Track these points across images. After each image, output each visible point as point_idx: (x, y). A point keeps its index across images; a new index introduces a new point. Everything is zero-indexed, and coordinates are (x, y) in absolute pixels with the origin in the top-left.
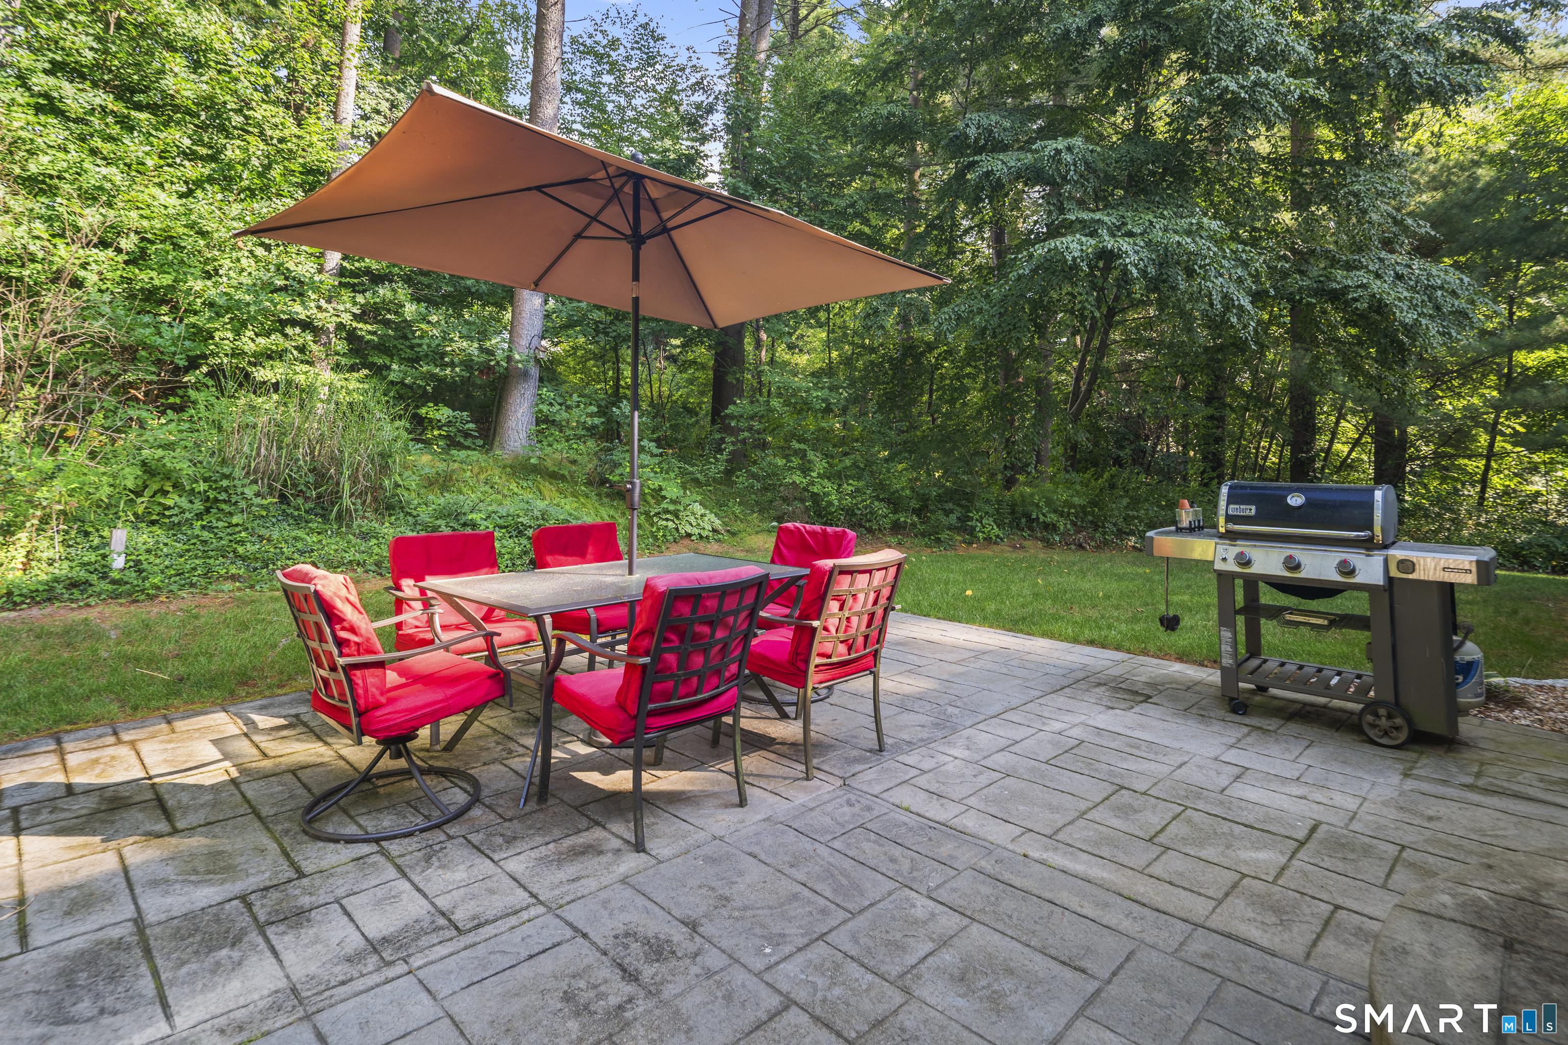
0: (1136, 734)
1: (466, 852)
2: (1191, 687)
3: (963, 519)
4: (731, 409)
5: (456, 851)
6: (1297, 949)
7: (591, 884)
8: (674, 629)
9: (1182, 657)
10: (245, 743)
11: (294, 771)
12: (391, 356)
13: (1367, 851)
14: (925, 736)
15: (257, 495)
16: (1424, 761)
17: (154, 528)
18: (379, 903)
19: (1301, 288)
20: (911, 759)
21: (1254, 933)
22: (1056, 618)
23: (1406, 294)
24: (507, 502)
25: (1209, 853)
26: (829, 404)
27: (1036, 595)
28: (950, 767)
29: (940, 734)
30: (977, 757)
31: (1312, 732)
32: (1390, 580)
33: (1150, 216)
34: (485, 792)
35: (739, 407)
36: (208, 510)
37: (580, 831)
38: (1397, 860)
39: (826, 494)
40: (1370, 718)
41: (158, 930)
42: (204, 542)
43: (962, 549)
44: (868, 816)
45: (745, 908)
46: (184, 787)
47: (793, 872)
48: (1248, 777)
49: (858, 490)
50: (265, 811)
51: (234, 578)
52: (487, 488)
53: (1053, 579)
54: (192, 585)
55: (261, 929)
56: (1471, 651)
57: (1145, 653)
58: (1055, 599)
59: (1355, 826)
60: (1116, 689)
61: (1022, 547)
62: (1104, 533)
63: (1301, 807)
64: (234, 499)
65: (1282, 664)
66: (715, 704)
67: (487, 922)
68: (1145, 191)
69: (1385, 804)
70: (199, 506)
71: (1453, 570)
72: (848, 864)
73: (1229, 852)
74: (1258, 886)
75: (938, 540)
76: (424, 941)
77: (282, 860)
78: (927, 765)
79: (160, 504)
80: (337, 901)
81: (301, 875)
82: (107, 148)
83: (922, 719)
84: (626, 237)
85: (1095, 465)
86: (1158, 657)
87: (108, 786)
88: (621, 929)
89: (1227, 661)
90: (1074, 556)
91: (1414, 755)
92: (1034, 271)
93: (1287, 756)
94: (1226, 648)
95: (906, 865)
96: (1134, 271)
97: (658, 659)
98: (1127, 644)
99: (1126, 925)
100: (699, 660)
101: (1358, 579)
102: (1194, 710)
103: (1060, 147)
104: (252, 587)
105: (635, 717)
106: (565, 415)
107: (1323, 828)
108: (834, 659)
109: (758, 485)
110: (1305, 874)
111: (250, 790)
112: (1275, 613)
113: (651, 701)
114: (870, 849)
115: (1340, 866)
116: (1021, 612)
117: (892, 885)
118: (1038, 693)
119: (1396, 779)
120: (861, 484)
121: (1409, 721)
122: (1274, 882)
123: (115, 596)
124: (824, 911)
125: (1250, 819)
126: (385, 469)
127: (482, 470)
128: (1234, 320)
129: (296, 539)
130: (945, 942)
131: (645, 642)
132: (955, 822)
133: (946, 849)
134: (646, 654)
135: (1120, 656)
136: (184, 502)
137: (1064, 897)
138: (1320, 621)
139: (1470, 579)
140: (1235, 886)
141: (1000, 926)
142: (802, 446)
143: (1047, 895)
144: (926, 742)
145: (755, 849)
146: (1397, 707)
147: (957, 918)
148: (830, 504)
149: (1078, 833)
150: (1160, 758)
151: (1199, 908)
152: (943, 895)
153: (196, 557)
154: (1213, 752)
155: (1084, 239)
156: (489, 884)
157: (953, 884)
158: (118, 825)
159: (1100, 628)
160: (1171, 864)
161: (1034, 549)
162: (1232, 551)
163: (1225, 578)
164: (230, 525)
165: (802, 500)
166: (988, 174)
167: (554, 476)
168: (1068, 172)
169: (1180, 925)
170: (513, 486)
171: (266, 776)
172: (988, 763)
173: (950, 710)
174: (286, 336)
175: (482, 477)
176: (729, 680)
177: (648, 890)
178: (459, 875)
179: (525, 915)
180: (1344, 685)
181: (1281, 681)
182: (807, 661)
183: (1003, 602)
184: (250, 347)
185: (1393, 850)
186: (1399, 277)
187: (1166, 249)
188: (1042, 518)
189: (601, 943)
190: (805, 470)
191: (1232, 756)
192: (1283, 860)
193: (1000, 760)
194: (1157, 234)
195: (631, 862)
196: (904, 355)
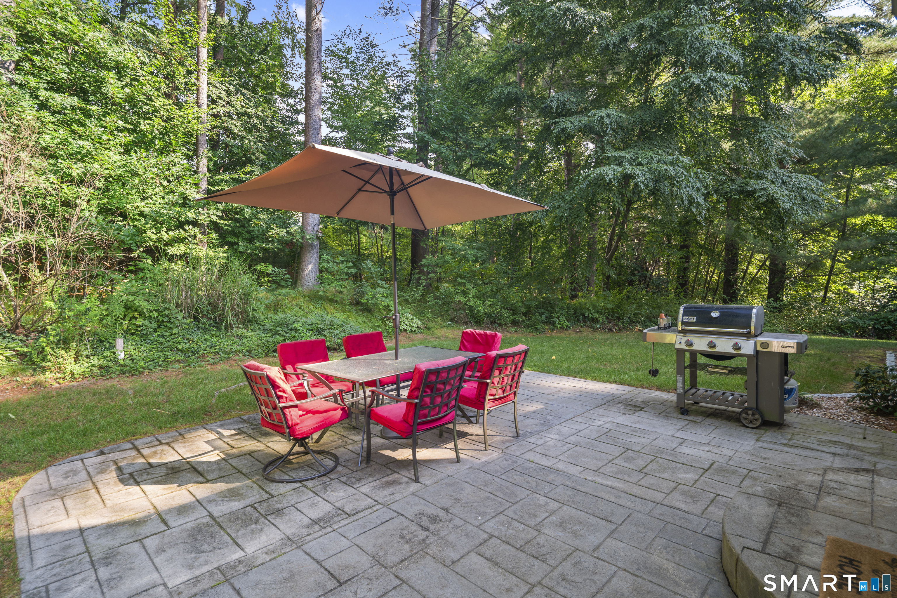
0: (636, 426)
1: (341, 485)
2: (662, 403)
3: (549, 317)
4: (424, 261)
5: (335, 484)
6: (699, 511)
7: (399, 496)
8: (428, 387)
9: (659, 389)
10: (221, 442)
11: (250, 453)
12: (238, 237)
13: (734, 473)
14: (538, 429)
15: (184, 318)
16: (767, 434)
17: (134, 337)
18: (311, 506)
19: (731, 190)
20: (532, 440)
21: (682, 506)
22: (598, 370)
23: (787, 192)
24: (309, 316)
25: (665, 475)
26: (477, 258)
27: (588, 358)
28: (550, 443)
29: (544, 428)
30: (562, 438)
31: (717, 422)
32: (757, 352)
33: (651, 154)
34: (341, 460)
35: (428, 260)
36: (159, 327)
37: (388, 475)
38: (746, 476)
39: (478, 306)
40: (744, 415)
41: (221, 519)
42: (161, 343)
43: (549, 333)
44: (515, 465)
45: (467, 503)
46: (202, 462)
47: (485, 488)
48: (685, 444)
49: (493, 304)
50: (244, 471)
51: (179, 361)
52: (297, 309)
53: (596, 349)
54: (160, 366)
55: (265, 517)
56: (793, 383)
57: (642, 386)
58: (597, 359)
59: (731, 463)
60: (627, 405)
61: (580, 331)
62: (623, 323)
63: (709, 456)
64: (172, 320)
65: (706, 391)
66: (446, 418)
67: (359, 512)
68: (649, 138)
69: (745, 453)
70: (155, 325)
71: (787, 347)
72: (509, 484)
73: (675, 475)
74: (685, 488)
75: (536, 329)
76: (335, 519)
77: (261, 491)
78: (540, 442)
79: (134, 324)
80: (292, 506)
81: (273, 496)
82: (80, 130)
83: (536, 422)
84: (386, 192)
85: (619, 286)
86: (648, 388)
87: (167, 463)
88: (417, 512)
89: (680, 391)
90: (607, 336)
91: (763, 431)
92: (589, 185)
93: (705, 433)
94: (680, 385)
95: (534, 484)
96: (642, 186)
97: (422, 400)
98: (633, 383)
99: (628, 504)
100: (439, 400)
101: (742, 352)
102: (664, 414)
103: (603, 115)
104: (189, 366)
105: (412, 426)
106: (336, 268)
107: (717, 464)
108: (497, 397)
109: (440, 303)
110: (706, 482)
111: (234, 462)
112: (704, 367)
113: (419, 418)
114: (518, 478)
115: (721, 479)
116: (580, 367)
117: (528, 492)
118: (590, 408)
119: (752, 442)
120: (495, 300)
121: (762, 416)
122: (692, 486)
123: (123, 373)
124: (501, 503)
125: (685, 461)
126: (247, 302)
127: (294, 299)
128: (694, 210)
129: (205, 340)
130: (553, 513)
131: (416, 393)
132: (554, 466)
133: (551, 477)
134: (417, 398)
135: (629, 388)
136: (146, 323)
137: (602, 495)
138: (724, 371)
139: (794, 351)
140: (675, 488)
141: (575, 506)
142: (463, 281)
143: (595, 494)
144: (538, 432)
145: (468, 480)
146: (757, 410)
147: (557, 504)
148: (479, 311)
149: (608, 469)
150: (646, 436)
151: (659, 497)
152: (551, 495)
153: (158, 351)
154: (671, 433)
155: (615, 167)
156: (355, 497)
157: (555, 491)
158: (181, 479)
159: (620, 374)
160: (649, 480)
161: (587, 332)
162: (683, 339)
163: (680, 353)
164: (172, 334)
165: (464, 310)
166: (563, 130)
167: (332, 301)
168: (607, 128)
169: (651, 503)
170: (311, 307)
171: (238, 456)
172: (568, 440)
173: (548, 417)
174: (185, 230)
175: (294, 303)
176: (451, 408)
177: (425, 497)
178: (341, 494)
179: (375, 508)
180: (735, 400)
181: (705, 401)
182: (484, 398)
183: (571, 362)
184: (166, 237)
185: (745, 472)
186: (784, 183)
187: (659, 172)
188: (590, 316)
189: (410, 517)
190: (465, 293)
191: (679, 434)
192: (697, 477)
193: (573, 439)
194: (655, 165)
195: (414, 487)
196: (517, 229)
